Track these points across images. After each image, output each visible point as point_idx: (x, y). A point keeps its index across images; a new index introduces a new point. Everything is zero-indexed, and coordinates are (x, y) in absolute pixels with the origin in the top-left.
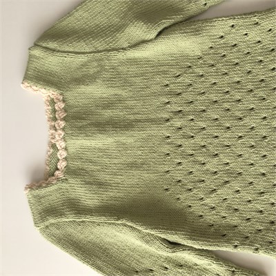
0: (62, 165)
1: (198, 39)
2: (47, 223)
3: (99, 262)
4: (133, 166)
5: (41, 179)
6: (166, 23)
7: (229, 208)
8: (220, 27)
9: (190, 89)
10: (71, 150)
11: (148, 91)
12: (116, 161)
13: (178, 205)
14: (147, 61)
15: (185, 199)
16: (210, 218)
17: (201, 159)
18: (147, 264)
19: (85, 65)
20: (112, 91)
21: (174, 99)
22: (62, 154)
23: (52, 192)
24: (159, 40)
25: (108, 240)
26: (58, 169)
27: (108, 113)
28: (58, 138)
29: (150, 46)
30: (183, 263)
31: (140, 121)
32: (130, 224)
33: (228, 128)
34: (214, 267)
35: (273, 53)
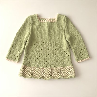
0: (42, 21)
1: (66, 49)
2: (30, 18)
3: (22, 28)
4: (41, 35)
5: (39, 17)
6: (69, 42)
7: (33, 54)
8: (68, 53)
9: (56, 47)
10: (45, 23)
11: (56, 39)
12: (42, 32)
13: (33, 44)
14: (62, 39)
15: (34, 46)
16: (31, 51)
17: (42, 49)
18: (22, 38)
19: (62, 26)
20: (56, 32)
21: (54, 44)
22: (44, 21)
23: (36, 19)
24: (66, 41)
25: (27, 30)
27: (52, 31)
28: (47, 21)
29: (65, 39)
30: (22, 45)
31: (50, 37)
32: (30, 34)
33: (49, 54)
34: (21, 51)
35: (63, 63)
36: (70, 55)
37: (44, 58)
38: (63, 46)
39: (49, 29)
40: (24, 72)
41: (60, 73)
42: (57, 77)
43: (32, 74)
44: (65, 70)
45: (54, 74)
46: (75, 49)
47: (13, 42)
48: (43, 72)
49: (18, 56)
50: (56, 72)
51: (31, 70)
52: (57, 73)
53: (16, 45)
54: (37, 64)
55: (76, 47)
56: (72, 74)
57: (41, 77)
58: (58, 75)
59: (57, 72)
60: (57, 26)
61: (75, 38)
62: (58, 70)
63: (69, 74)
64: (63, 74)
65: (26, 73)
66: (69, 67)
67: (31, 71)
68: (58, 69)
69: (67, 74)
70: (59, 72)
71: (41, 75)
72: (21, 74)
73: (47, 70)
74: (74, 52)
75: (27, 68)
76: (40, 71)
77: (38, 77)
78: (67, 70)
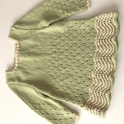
1: (63, 27)
2: (10, 83)
3: (24, 98)
4: (38, 68)
5: (10, 69)
6: (53, 21)
7: (67, 87)
8: (71, 24)
9: (59, 44)
10: (20, 61)
11: (46, 44)
12: (33, 66)
13: (51, 83)
14: (47, 34)
15: (53, 82)
16: (61, 89)
17: (60, 69)
18: (39, 102)
19: (27, 33)
20: (34, 43)
21: (53, 47)
22: (17, 62)
24: (50, 27)
25: (28, 92)
26: (15, 66)
27: (32, 50)
28: (16, 56)
29: (47, 29)
30: (50, 103)
31: (42, 53)
32: (33, 87)
33: (70, 59)
34: (59, 106)
35: (89, 34)
36: (76, 20)
37: (76, 69)
38: (59, 33)
39: (30, 54)
40: (97, 107)
41: (106, 40)
42: (113, 47)
43: (103, 93)
44: (101, 30)
45: (106, 52)
46: (65, 11)
47: (44, 117)
48: (101, 73)
49: (67, 113)
50: (104, 47)
51: (95, 94)
52: (106, 47)
53: (49, 113)
54: (86, 82)
55: (62, 9)
56: (110, 17)
57: (110, 77)
58: (111, 44)
59: (105, 45)
60: (26, 41)
61: (47, 11)
62: (101, 43)
63: (110, 24)
64: (110, 34)
65: (100, 104)
66: (96, 23)
67: (98, 94)
68: (99, 45)
69: (110, 27)
70: (104, 43)
71: (106, 76)
72: (101, 113)
73: (98, 64)
74: (71, 13)
75: (90, 101)
76: (99, 78)
77: (109, 83)
78: (101, 26)
